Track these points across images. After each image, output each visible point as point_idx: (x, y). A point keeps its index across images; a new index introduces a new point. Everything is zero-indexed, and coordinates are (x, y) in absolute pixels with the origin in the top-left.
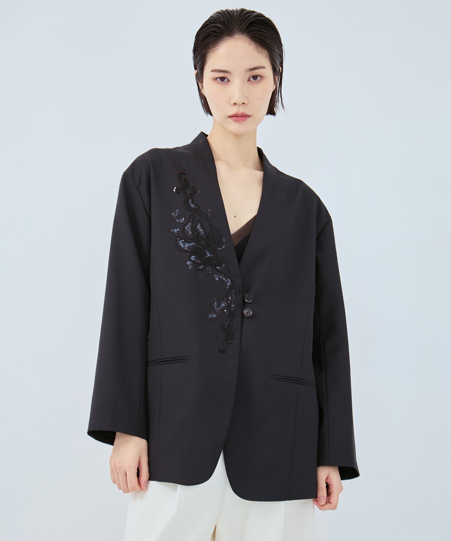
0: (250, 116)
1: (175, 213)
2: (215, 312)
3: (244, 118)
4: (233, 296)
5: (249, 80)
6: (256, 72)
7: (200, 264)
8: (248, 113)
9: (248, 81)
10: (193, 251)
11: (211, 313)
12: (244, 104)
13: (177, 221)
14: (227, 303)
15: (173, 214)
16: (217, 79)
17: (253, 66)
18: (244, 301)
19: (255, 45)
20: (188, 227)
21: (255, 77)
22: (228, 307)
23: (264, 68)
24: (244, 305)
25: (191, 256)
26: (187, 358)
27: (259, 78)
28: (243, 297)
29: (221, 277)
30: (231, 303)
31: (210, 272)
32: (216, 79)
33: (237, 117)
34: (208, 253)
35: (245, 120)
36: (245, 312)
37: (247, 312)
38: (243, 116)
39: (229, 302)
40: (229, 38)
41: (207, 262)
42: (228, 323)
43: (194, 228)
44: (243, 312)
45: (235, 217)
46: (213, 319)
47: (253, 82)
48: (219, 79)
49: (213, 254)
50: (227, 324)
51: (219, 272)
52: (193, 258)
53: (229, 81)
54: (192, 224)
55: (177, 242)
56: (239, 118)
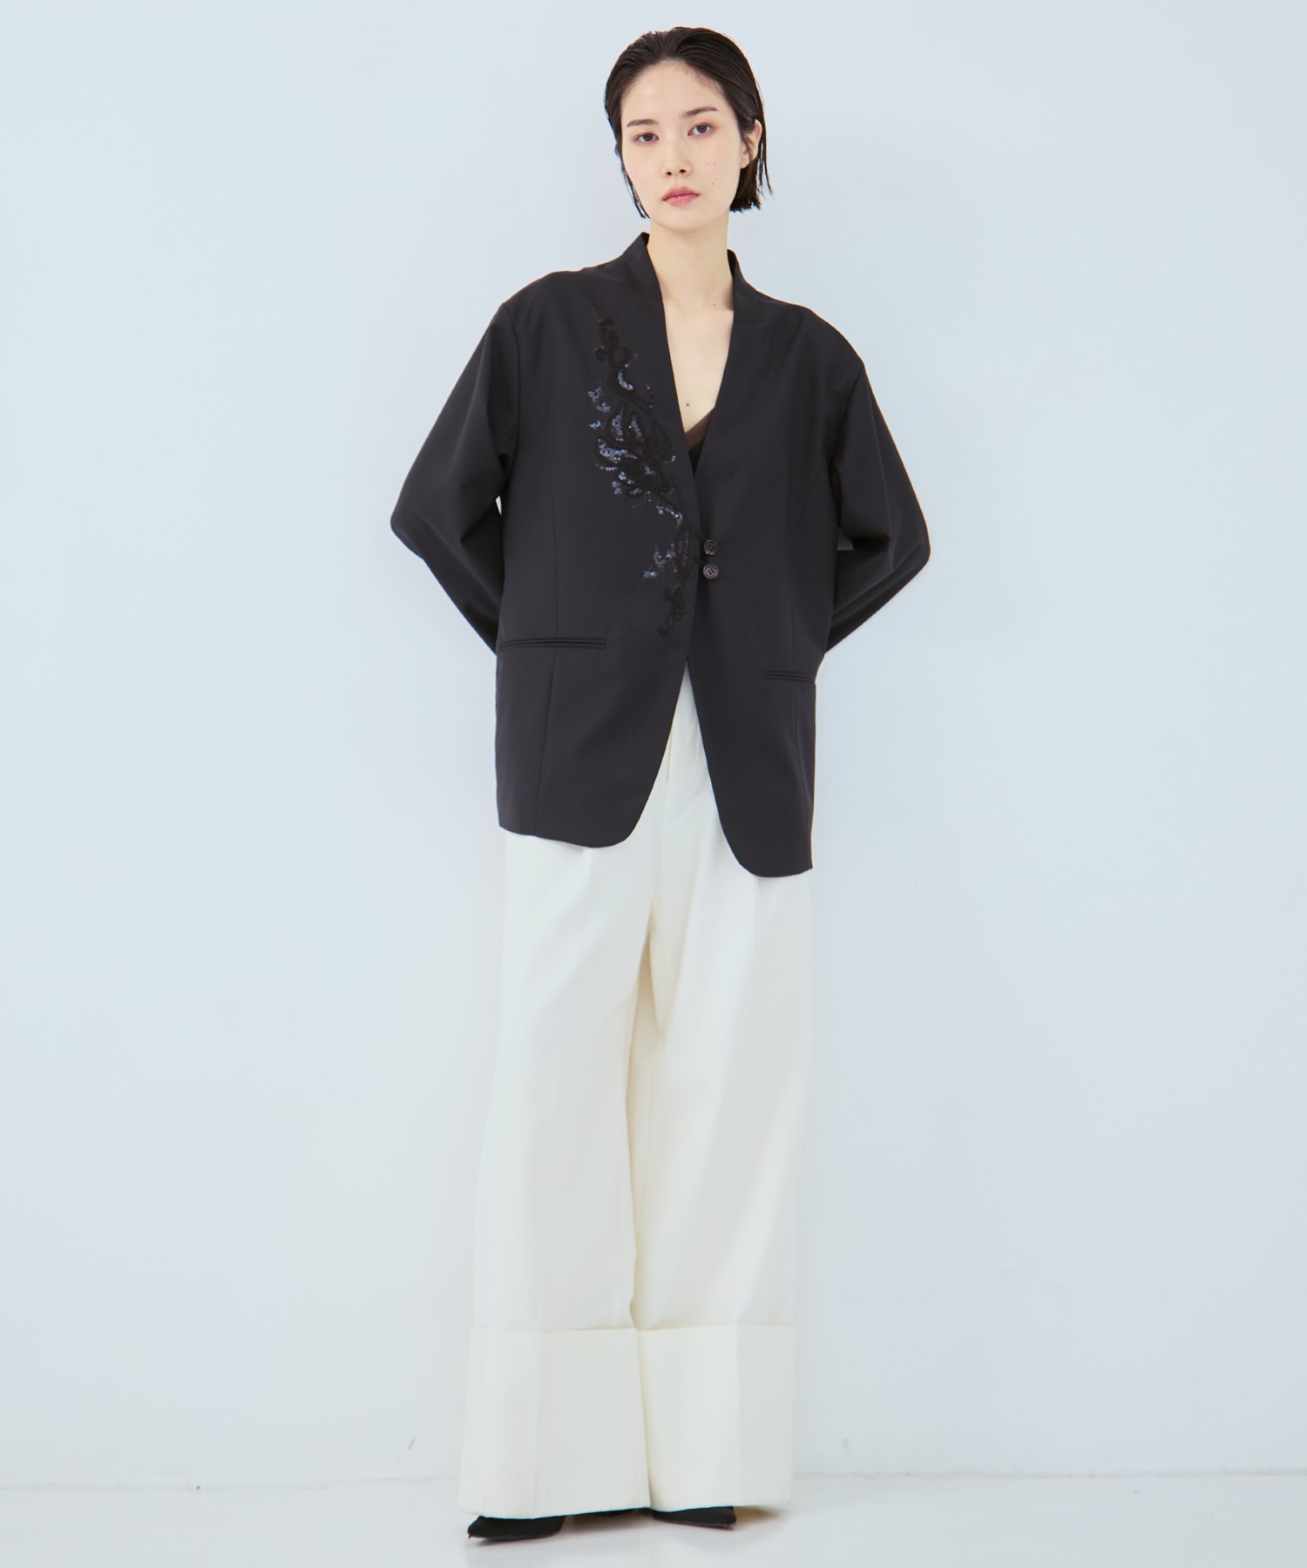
0: (697, 195)
1: (596, 394)
2: (654, 568)
3: (686, 197)
4: (687, 542)
5: (690, 133)
6: (701, 118)
7: (633, 487)
8: (693, 187)
9: (689, 135)
10: (624, 465)
11: (647, 570)
12: (685, 174)
13: (598, 408)
14: (677, 553)
15: (591, 393)
16: (638, 138)
17: (692, 108)
18: (703, 552)
19: (694, 72)
20: (616, 423)
21: (702, 128)
22: (678, 560)
23: (714, 109)
24: (704, 559)
25: (618, 472)
26: (604, 642)
27: (708, 128)
28: (702, 544)
29: (667, 509)
30: (683, 553)
31: (650, 501)
32: (636, 139)
33: (675, 196)
34: (648, 469)
35: (689, 200)
36: (706, 572)
37: (710, 572)
38: (684, 195)
39: (680, 552)
40: (652, 67)
41: (644, 483)
42: (677, 586)
43: (625, 425)
44: (701, 570)
45: (688, 405)
46: (651, 579)
47: (697, 137)
48: (642, 139)
49: (656, 470)
50: (674, 588)
51: (666, 502)
52: (622, 477)
53: (657, 138)
54: (623, 417)
55: (597, 447)
56: (679, 198)
